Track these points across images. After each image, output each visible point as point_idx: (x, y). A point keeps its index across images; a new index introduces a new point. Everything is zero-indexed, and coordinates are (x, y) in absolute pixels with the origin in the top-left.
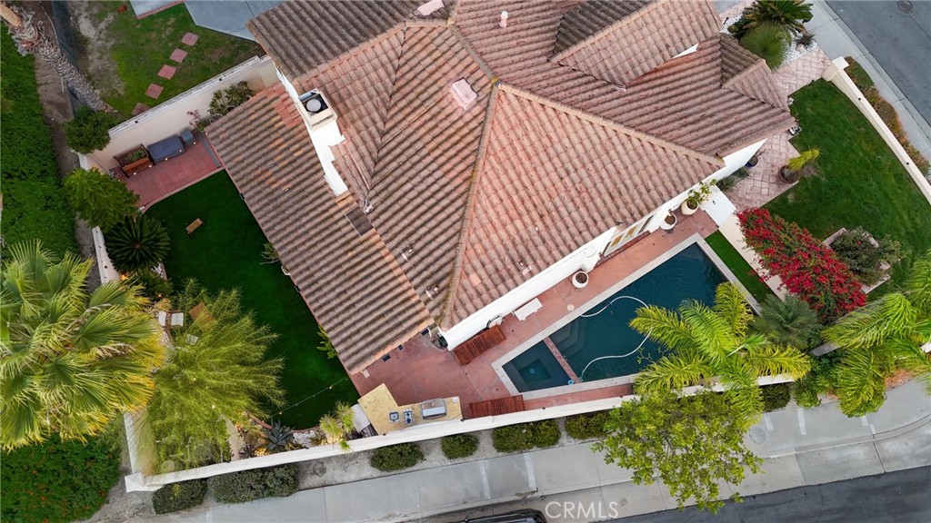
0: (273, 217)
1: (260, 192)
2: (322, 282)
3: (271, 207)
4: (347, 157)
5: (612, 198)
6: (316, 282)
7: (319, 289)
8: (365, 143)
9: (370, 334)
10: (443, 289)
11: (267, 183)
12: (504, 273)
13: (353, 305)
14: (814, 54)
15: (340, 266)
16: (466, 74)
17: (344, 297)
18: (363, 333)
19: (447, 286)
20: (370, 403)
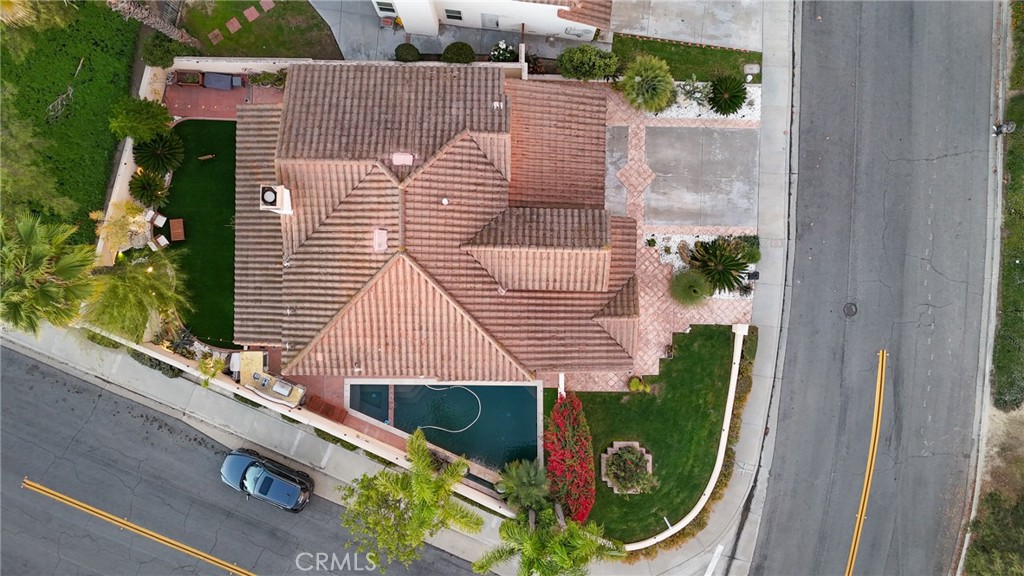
0: (246, 205)
1: (247, 180)
2: (250, 272)
3: (249, 196)
4: (289, 226)
5: (442, 359)
6: (247, 269)
7: (247, 275)
8: (306, 222)
9: (260, 327)
10: (296, 350)
11: (256, 177)
12: (342, 364)
13: (261, 301)
14: (743, 304)
15: (267, 269)
16: (390, 229)
17: (258, 291)
18: (256, 323)
19: (299, 350)
20: (247, 358)
